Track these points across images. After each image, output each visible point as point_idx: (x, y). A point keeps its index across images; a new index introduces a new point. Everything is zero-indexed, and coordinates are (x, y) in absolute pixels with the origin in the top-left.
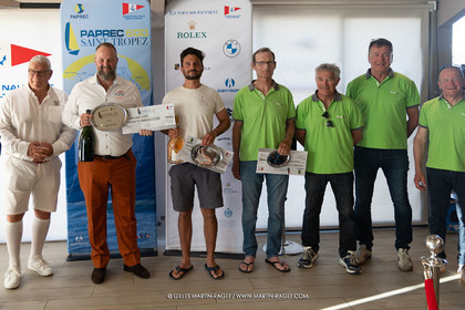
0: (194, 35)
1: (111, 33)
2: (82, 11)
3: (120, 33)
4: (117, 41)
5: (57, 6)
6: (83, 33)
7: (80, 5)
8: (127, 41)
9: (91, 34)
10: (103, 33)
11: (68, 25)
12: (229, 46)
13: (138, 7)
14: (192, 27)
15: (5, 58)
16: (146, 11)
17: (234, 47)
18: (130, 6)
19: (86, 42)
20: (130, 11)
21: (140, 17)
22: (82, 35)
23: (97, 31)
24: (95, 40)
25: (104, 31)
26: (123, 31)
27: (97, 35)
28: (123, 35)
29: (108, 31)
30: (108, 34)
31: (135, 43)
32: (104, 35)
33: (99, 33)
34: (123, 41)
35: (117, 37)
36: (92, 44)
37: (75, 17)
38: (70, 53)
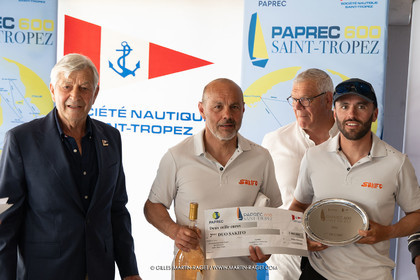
1: (319, 32)
3: (334, 32)
4: (327, 46)
6: (276, 31)
8: (345, 47)
9: (288, 32)
10: (306, 31)
11: (254, 17)
15: (138, 66)
19: (280, 45)
21: (370, 5)
22: (274, 34)
23: (297, 28)
24: (294, 43)
25: (308, 28)
26: (338, 28)
27: (297, 34)
28: (338, 36)
29: (315, 28)
30: (314, 34)
31: (358, 50)
32: (308, 34)
33: (300, 31)
34: (338, 47)
35: (329, 39)
36: (289, 50)
37: (265, 4)
38: (254, 63)
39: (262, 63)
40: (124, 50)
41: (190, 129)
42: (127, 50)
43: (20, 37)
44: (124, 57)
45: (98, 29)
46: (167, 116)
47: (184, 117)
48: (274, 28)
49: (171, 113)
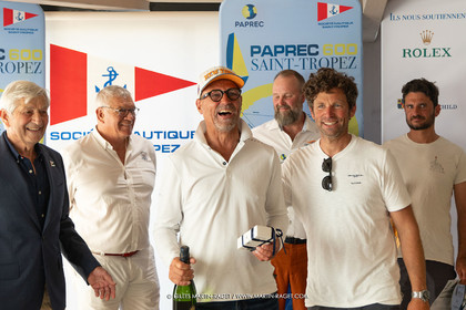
0: (430, 52)
1: (298, 50)
2: (253, 15)
3: (313, 50)
4: (307, 63)
5: (215, 7)
6: (254, 50)
7: (251, 7)
8: (324, 63)
9: (267, 51)
10: (285, 49)
11: (231, 37)
13: (343, 9)
14: (427, 40)
16: (354, 16)
18: (329, 8)
19: (259, 63)
20: (329, 15)
21: (346, 25)
22: (253, 53)
23: (276, 47)
24: (274, 61)
25: (287, 47)
26: (317, 46)
27: (276, 52)
28: (317, 53)
29: (294, 46)
30: (293, 52)
31: (337, 66)
32: (288, 52)
33: (280, 49)
34: (317, 63)
35: (308, 56)
36: (269, 68)
37: (242, 25)
40: (110, 75)
41: (178, 146)
42: (113, 74)
43: (10, 67)
44: (110, 82)
45: (84, 56)
46: (155, 135)
47: (171, 135)
48: (252, 47)
49: (158, 133)
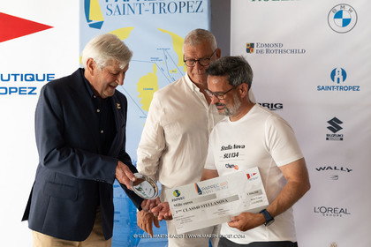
4: (156, 7)
8: (172, 7)
12: (339, 15)
17: (346, 15)
19: (113, 8)
24: (126, 6)
31: (184, 9)
34: (166, 8)
35: (158, 1)
36: (122, 13)
38: (91, 26)
39: (98, 25)
41: (34, 89)
46: (12, 78)
47: (28, 78)
49: (15, 75)
